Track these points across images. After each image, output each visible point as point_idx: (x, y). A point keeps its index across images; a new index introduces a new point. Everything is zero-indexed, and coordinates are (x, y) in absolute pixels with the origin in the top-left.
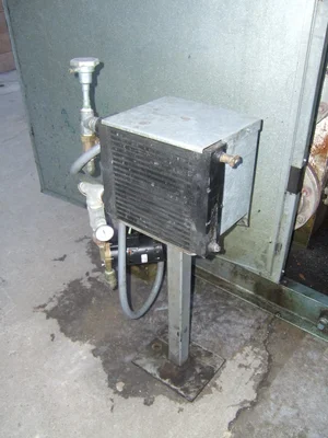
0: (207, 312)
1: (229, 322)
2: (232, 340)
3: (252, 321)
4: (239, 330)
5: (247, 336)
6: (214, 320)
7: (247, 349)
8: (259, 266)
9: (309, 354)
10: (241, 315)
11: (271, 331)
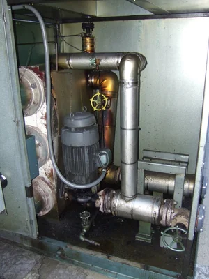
0: (11, 261)
1: (21, 263)
2: (22, 272)
3: (34, 261)
4: (26, 266)
5: (30, 268)
6: (15, 264)
7: (29, 275)
8: (26, 232)
9: (60, 271)
10: (29, 259)
11: (42, 264)
